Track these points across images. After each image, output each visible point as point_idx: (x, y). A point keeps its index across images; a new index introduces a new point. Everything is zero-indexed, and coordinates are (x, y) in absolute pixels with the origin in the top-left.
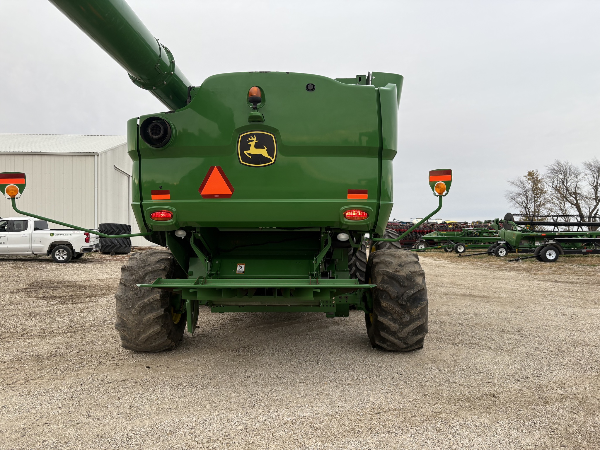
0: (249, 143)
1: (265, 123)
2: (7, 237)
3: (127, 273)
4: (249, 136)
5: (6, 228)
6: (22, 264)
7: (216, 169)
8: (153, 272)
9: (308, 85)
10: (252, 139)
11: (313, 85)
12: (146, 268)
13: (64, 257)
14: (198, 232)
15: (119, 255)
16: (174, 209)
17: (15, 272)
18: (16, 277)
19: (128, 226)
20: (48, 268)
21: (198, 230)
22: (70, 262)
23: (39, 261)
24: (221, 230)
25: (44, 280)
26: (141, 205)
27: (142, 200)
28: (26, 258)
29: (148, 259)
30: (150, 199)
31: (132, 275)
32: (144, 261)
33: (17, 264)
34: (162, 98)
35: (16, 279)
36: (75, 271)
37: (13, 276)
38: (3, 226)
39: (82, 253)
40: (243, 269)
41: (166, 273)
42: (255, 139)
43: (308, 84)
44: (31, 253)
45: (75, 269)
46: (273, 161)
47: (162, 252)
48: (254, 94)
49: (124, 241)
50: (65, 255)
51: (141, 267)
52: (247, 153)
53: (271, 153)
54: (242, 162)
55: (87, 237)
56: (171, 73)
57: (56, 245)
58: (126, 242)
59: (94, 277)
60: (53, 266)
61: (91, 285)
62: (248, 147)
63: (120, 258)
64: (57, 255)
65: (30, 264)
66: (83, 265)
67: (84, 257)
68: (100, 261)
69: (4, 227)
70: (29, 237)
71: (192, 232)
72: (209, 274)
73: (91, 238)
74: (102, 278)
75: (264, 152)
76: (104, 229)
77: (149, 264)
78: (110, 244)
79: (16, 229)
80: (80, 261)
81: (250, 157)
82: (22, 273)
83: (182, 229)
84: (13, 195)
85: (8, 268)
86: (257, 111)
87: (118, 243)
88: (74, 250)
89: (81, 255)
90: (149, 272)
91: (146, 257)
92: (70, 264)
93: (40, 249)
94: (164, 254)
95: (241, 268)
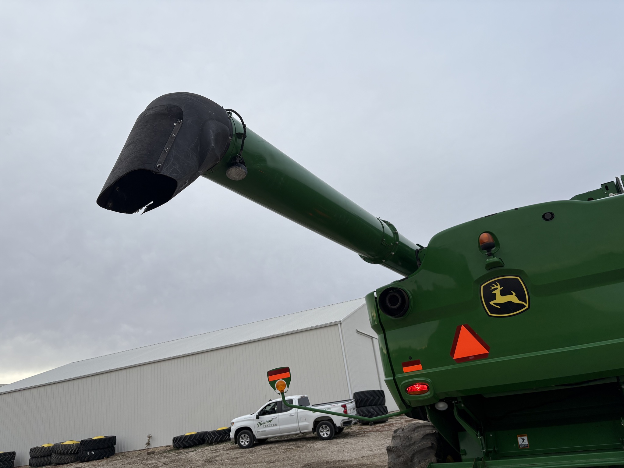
0: (493, 292)
1: (506, 267)
2: (277, 418)
3: (394, 455)
4: (491, 284)
5: (276, 409)
6: (293, 444)
7: (463, 329)
8: (421, 451)
9: (544, 215)
10: (496, 287)
11: (552, 214)
12: (412, 447)
13: (328, 433)
14: (460, 402)
15: (378, 425)
16: (429, 380)
17: (288, 453)
18: (290, 460)
19: (381, 392)
20: (316, 447)
21: (460, 400)
22: (334, 438)
23: (307, 440)
24: (486, 396)
25: (314, 461)
26: (394, 379)
27: (394, 375)
28: (296, 438)
29: (412, 436)
30: (402, 372)
31: (399, 456)
32: (408, 439)
33: (289, 446)
34: (392, 267)
35: (290, 462)
36: (340, 448)
37: (287, 460)
38: (273, 407)
39: (343, 427)
40: (526, 442)
41: (435, 452)
42: (499, 286)
43: (544, 213)
44: (299, 432)
45: (340, 445)
46: (527, 306)
47: (424, 426)
48: (486, 241)
49: (380, 408)
50: (328, 431)
51: (407, 446)
52: (494, 303)
53: (521, 297)
54: (490, 314)
55: (345, 409)
56: (397, 243)
57: (319, 422)
58: (382, 410)
59: (359, 455)
60: (319, 444)
61: (358, 464)
62: (494, 297)
63: (380, 428)
64: (321, 432)
65: (300, 443)
66: (346, 440)
67: (346, 430)
68: (361, 434)
69: (274, 409)
70: (296, 415)
71: (453, 402)
72: (485, 452)
73: (349, 410)
74: (367, 455)
75: (513, 298)
76: (359, 398)
77: (415, 442)
78: (367, 413)
79: (284, 409)
80: (343, 436)
81: (499, 307)
82: (294, 454)
83: (442, 400)
84: (282, 390)
85: (282, 450)
86: (494, 257)
87: (375, 412)
88: (336, 424)
89: (342, 429)
90: (416, 452)
91: (409, 434)
92: (334, 441)
93: (306, 427)
94: (427, 428)
95: (523, 441)
